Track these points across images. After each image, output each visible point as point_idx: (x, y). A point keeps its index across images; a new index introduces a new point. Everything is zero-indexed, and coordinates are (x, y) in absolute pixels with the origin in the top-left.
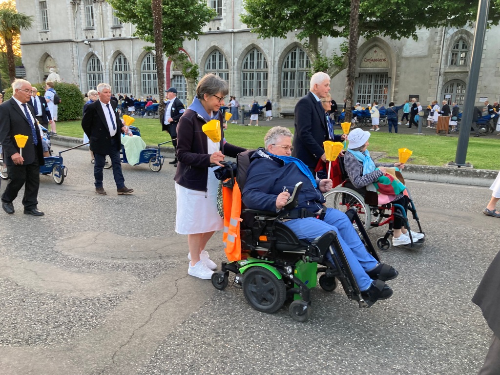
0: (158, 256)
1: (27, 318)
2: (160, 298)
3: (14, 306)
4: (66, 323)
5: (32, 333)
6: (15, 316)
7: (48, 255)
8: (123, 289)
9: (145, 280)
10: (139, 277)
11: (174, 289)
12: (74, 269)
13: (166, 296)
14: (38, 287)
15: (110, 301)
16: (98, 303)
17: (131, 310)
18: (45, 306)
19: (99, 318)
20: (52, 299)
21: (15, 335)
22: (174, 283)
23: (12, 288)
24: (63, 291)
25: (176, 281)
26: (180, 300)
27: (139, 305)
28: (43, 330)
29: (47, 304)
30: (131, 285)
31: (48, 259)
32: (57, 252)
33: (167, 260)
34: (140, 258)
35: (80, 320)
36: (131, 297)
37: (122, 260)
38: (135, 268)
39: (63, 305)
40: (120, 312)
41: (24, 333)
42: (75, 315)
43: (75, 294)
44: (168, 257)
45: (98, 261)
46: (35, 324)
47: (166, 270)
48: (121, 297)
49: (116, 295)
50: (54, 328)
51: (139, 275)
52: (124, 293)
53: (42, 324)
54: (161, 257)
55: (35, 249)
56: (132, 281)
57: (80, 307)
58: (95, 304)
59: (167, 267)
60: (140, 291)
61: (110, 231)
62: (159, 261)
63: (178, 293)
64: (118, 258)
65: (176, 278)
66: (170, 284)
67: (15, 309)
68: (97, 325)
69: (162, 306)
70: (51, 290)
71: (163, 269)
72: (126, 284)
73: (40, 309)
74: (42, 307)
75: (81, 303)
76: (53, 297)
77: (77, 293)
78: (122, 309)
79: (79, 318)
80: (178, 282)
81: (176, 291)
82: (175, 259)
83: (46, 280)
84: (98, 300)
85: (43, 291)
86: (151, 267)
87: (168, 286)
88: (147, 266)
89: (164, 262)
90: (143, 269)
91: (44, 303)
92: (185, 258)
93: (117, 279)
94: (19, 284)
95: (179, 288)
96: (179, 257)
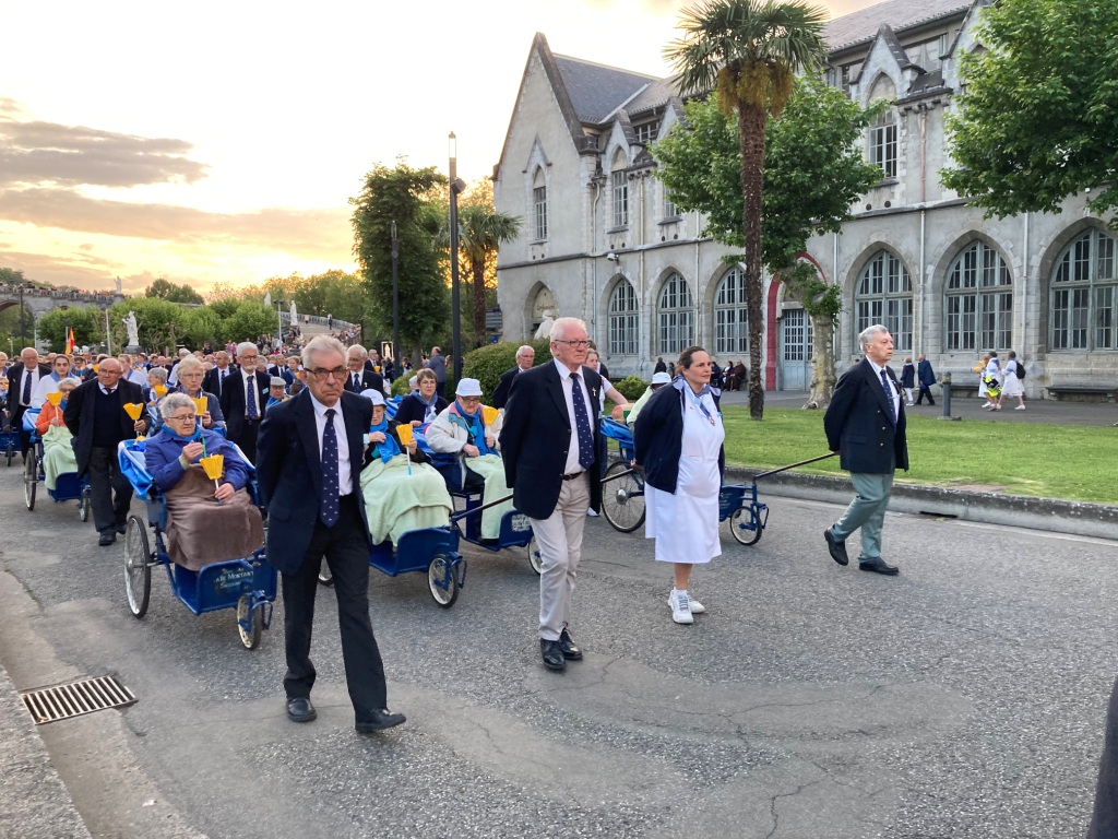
0: (733, 730)
1: (465, 831)
3: (444, 800)
6: (444, 822)
7: (512, 696)
8: (654, 798)
9: (704, 784)
10: (690, 776)
11: (768, 820)
12: (556, 735)
13: (750, 833)
14: (489, 764)
15: (625, 822)
16: (601, 823)
18: (500, 810)
20: (512, 796)
22: (769, 802)
23: (443, 760)
24: (533, 783)
25: (774, 798)
29: (504, 807)
30: (671, 792)
31: (512, 705)
32: (528, 693)
33: (753, 744)
34: (695, 729)
36: (672, 821)
37: (655, 729)
38: (685, 753)
39: (532, 815)
43: (558, 794)
44: (757, 735)
45: (607, 723)
47: (751, 767)
48: (649, 818)
49: (638, 810)
51: (691, 769)
52: (654, 809)
54: (740, 734)
55: (490, 680)
56: (675, 783)
57: (565, 826)
58: (594, 824)
59: (755, 760)
60: (690, 810)
61: (634, 658)
62: (736, 742)
63: (778, 831)
64: (647, 723)
65: (772, 792)
66: (760, 806)
67: (445, 806)
70: (512, 776)
71: (744, 764)
72: (662, 788)
73: (490, 815)
74: (493, 811)
75: (566, 816)
76: (515, 793)
77: (561, 791)
80: (779, 803)
81: (772, 826)
82: (772, 744)
83: (505, 751)
84: (600, 815)
85: (497, 776)
86: (718, 756)
87: (755, 810)
88: (709, 752)
89: (748, 749)
90: (700, 757)
91: (498, 803)
92: (796, 745)
93: (642, 773)
94: (456, 752)
95: (779, 821)
96: (781, 738)
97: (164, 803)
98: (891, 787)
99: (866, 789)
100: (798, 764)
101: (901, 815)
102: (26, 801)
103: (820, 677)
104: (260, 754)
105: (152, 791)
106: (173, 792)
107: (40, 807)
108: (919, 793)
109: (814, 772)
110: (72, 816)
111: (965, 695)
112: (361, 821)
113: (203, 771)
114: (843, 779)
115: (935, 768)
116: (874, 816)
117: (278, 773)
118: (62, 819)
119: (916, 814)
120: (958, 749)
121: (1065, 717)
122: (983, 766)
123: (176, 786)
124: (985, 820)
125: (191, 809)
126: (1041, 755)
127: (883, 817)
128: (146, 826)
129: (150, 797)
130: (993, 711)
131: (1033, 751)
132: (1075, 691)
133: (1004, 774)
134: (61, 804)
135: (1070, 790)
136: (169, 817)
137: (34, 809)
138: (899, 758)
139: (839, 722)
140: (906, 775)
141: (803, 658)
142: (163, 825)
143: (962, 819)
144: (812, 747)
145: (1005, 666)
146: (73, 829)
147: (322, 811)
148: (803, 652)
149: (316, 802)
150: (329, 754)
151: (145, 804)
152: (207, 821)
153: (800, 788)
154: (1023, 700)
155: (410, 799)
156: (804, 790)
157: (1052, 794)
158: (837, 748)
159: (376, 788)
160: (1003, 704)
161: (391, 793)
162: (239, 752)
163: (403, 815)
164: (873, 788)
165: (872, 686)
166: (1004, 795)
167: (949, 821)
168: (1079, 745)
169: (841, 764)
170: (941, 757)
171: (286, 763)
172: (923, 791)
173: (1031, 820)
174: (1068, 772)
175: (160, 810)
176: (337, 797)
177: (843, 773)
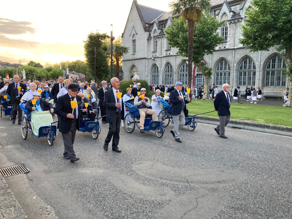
0: (186, 181)
1: (118, 205)
2: (187, 207)
3: (112, 198)
4: (136, 212)
5: (120, 215)
6: (112, 203)
7: (129, 172)
8: (166, 198)
9: (179, 195)
11: (195, 204)
12: (141, 182)
13: (191, 207)
14: (123, 189)
15: (159, 204)
16: (153, 204)
17: (170, 212)
18: (127, 201)
19: (153, 213)
20: (130, 197)
21: (112, 214)
22: (195, 199)
23: (111, 188)
24: (135, 194)
25: (197, 198)
26: (199, 211)
27: (175, 210)
28: (125, 214)
29: (128, 200)
30: (170, 196)
31: (129, 174)
32: (133, 171)
33: (191, 184)
34: (176, 180)
35: (143, 212)
36: (171, 203)
37: (166, 180)
38: (173, 187)
39: (135, 202)
40: (164, 212)
41: (116, 214)
42: (140, 209)
43: (141, 197)
44: (192, 182)
45: (153, 179)
46: (121, 210)
48: (165, 203)
49: (162, 201)
50: (130, 214)
51: (175, 191)
52: (166, 201)
53: (125, 210)
54: (188, 182)
55: (123, 167)
56: (171, 194)
57: (144, 204)
58: (151, 204)
59: (191, 189)
60: (175, 201)
61: (160, 162)
62: (187, 184)
63: (198, 206)
64: (164, 179)
67: (112, 199)
68: (152, 217)
69: (188, 212)
70: (130, 192)
71: (189, 189)
72: (168, 195)
73: (124, 202)
75: (144, 202)
77: (142, 196)
78: (166, 210)
79: (143, 211)
80: (198, 199)
81: (196, 205)
82: (196, 185)
83: (127, 185)
84: (153, 202)
85: (126, 192)
86: (182, 187)
87: (192, 201)
88: (180, 187)
89: (190, 186)
90: (178, 188)
91: (126, 199)
92: (202, 185)
93: (163, 192)
94: (115, 186)
95: (198, 203)
96: (198, 183)
97: (38, 198)
98: (226, 196)
99: (220, 196)
100: (203, 190)
101: (229, 203)
102: (2, 197)
103: (208, 168)
104: (64, 185)
105: (35, 195)
106: (41, 195)
107: (6, 198)
108: (233, 197)
109: (207, 192)
110: (15, 201)
111: (244, 173)
112: (91, 203)
113: (49, 190)
114: (214, 194)
115: (237, 191)
116: (222, 203)
117: (68, 190)
118: (12, 202)
119: (233, 202)
120: (243, 186)
121: (269, 179)
122: (249, 190)
123: (42, 193)
124: (250, 204)
125: (46, 199)
126: (263, 188)
127: (224, 203)
128: (34, 204)
129: (35, 196)
130: (251, 177)
131: (261, 187)
132: (272, 172)
133: (254, 193)
134: (12, 198)
135: (271, 197)
136: (40, 201)
137: (5, 199)
138: (228, 189)
139: (213, 179)
140: (230, 193)
141: (203, 163)
142: (38, 203)
143: (244, 204)
144: (206, 185)
145: (254, 166)
146: (16, 204)
147: (80, 200)
148: (203, 162)
149: (79, 198)
150: (82, 186)
151: (34, 198)
152: (50, 202)
153: (203, 196)
154: (259, 174)
155: (103, 197)
156: (204, 196)
157: (266, 198)
158: (213, 186)
159: (94, 195)
160: (254, 175)
161: (98, 196)
162: (58, 185)
163: (101, 201)
164: (222, 196)
165: (220, 171)
166: (254, 198)
167: (241, 204)
168: (273, 186)
169: (213, 190)
170: (239, 188)
171: (70, 188)
172: (234, 197)
173: (262, 204)
174: (270, 193)
175: (38, 199)
176: (84, 197)
177: (214, 192)
